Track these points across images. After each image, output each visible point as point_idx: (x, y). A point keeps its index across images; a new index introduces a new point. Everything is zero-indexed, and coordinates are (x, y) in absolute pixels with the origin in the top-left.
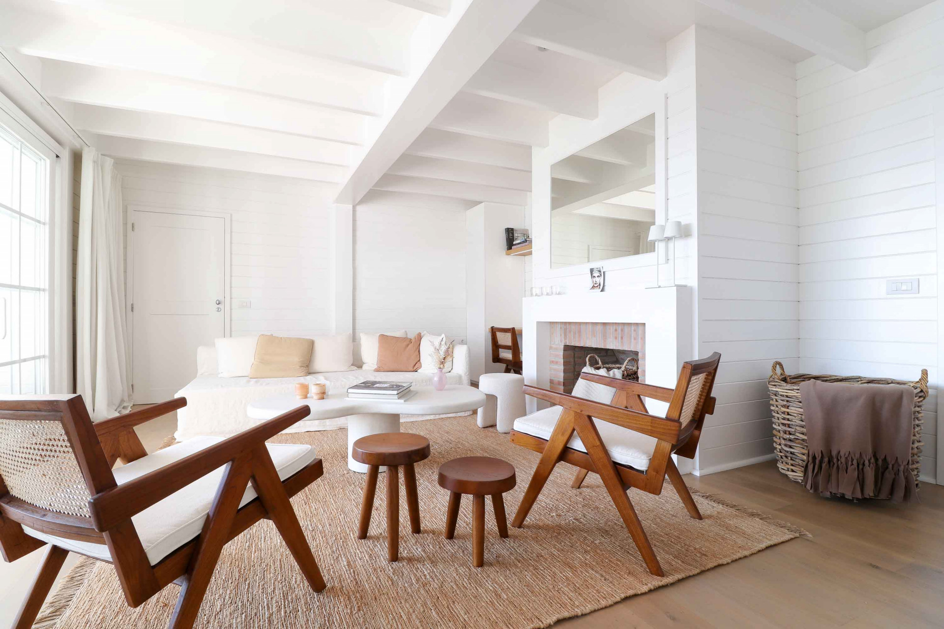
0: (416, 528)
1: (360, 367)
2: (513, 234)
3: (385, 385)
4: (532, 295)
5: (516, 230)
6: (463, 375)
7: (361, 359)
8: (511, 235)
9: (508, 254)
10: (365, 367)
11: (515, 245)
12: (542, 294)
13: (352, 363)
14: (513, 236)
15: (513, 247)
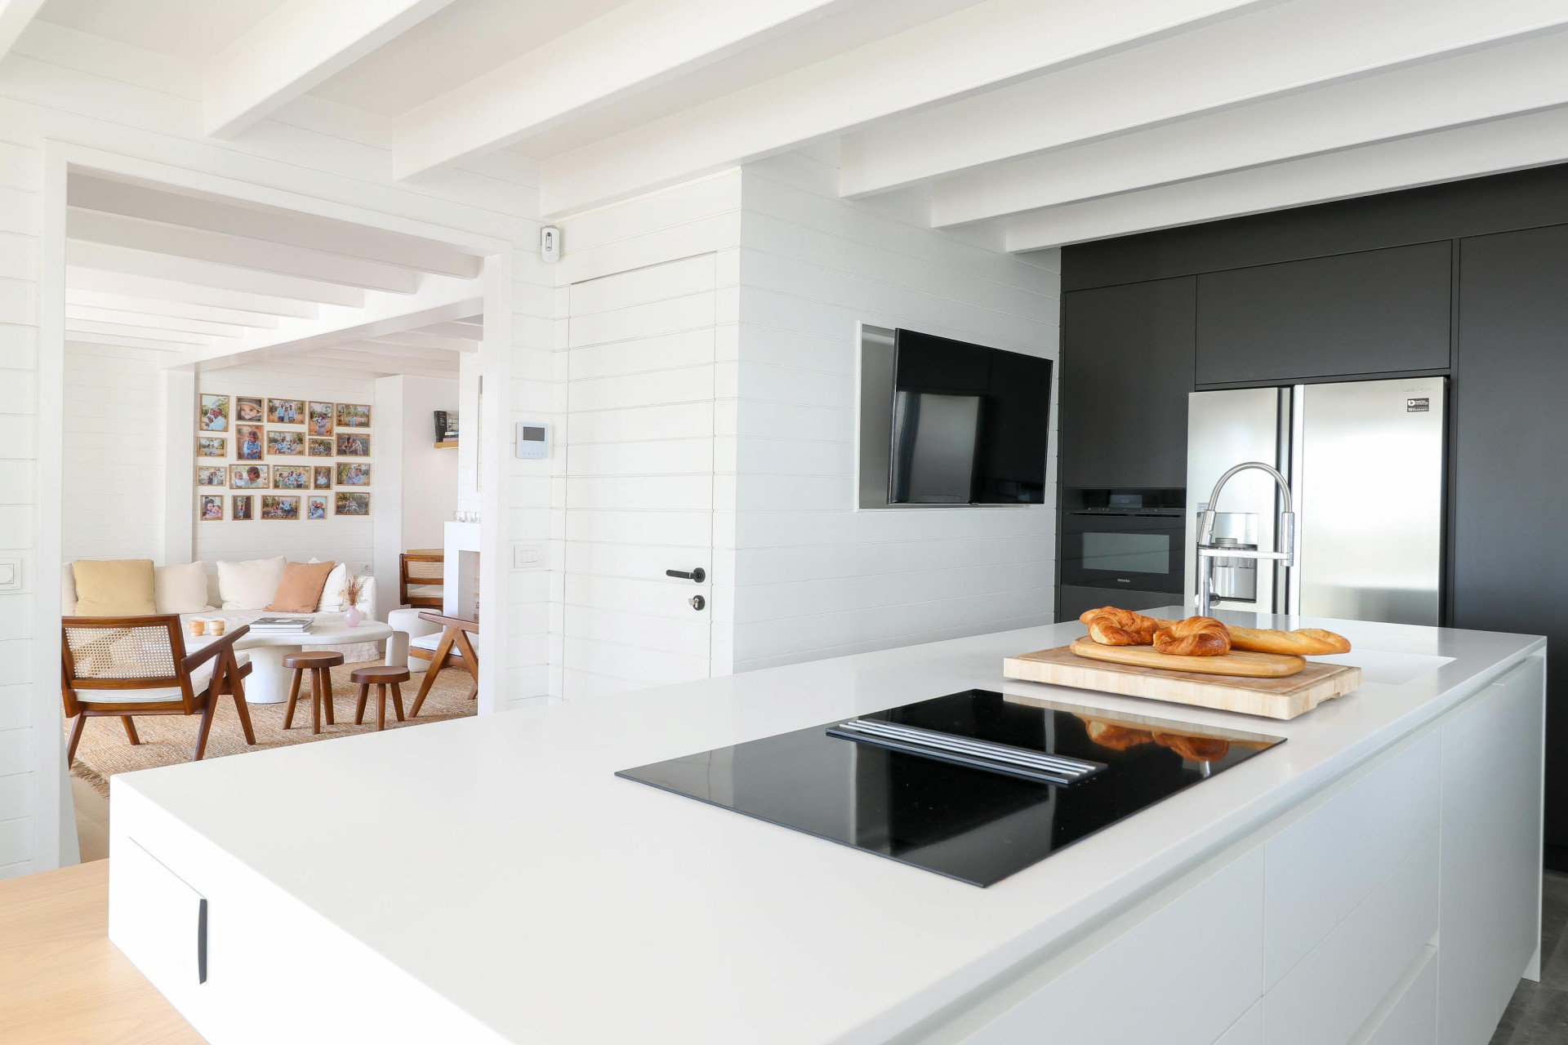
0: (331, 721)
1: (219, 607)
2: (445, 419)
3: (287, 621)
4: (455, 519)
5: (450, 415)
6: (368, 612)
7: (219, 596)
8: (442, 421)
9: (435, 447)
10: (225, 607)
11: (448, 437)
12: (466, 519)
13: (206, 601)
14: (445, 423)
15: (444, 439)
